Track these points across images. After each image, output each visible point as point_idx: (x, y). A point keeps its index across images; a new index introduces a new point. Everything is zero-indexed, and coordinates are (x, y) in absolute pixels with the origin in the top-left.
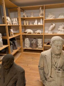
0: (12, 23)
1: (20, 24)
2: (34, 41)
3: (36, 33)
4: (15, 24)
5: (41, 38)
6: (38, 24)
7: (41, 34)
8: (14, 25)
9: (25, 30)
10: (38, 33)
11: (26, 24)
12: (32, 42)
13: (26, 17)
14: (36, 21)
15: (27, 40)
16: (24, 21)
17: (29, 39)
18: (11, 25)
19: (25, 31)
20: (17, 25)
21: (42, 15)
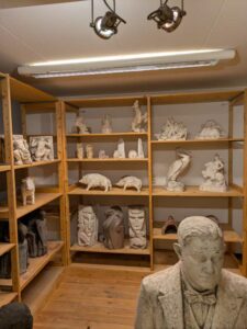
2: (114, 219)
3: (122, 187)
4: (43, 157)
5: (139, 206)
6: (127, 156)
8: (38, 160)
9: (80, 178)
10: (128, 188)
11: (85, 156)
12: (108, 222)
13: (84, 133)
14: (121, 147)
16: (78, 145)
21: (143, 125)
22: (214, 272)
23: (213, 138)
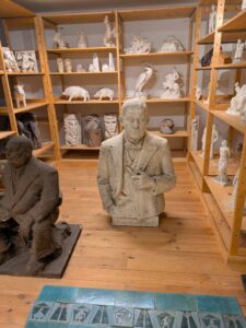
0: (20, 67)
1: (46, 70)
2: (93, 124)
3: (98, 99)
4: (28, 69)
5: (112, 114)
6: (101, 70)
7: (111, 101)
8: (25, 72)
9: (63, 91)
10: (103, 99)
11: (65, 70)
12: (89, 126)
14: (96, 61)
15: (71, 121)
16: (59, 60)
17: (78, 118)
18: (18, 72)
19: (64, 94)
20: (37, 72)
21: (113, 40)
22: (138, 128)
23: (170, 52)
